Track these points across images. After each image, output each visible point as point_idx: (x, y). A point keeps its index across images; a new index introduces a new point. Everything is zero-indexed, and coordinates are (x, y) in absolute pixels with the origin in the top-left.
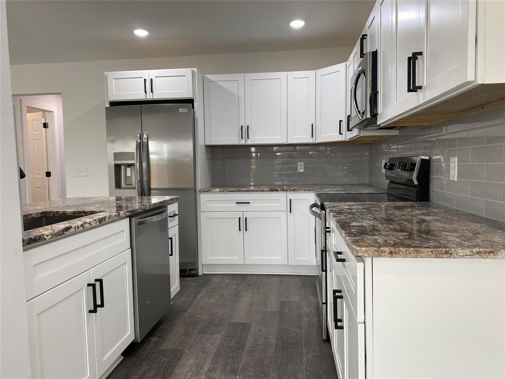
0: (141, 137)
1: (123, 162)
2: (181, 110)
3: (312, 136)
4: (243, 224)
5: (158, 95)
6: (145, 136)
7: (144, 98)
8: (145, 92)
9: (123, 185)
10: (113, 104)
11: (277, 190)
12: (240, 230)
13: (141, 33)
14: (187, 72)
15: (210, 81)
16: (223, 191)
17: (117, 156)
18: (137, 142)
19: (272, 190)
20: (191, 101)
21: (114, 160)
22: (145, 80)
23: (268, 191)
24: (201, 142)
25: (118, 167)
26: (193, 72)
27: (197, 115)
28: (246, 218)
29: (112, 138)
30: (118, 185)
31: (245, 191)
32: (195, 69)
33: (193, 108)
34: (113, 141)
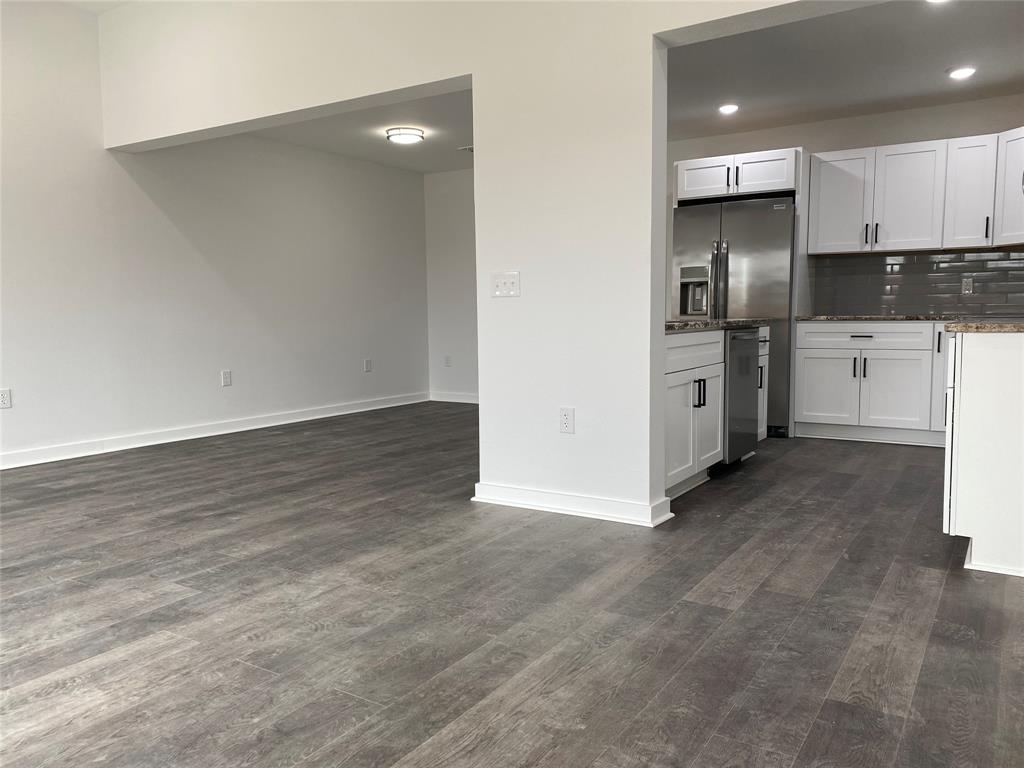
0: (718, 248)
1: (692, 280)
2: (776, 207)
3: (987, 236)
4: (860, 368)
5: (745, 188)
6: (724, 245)
7: (725, 192)
8: (728, 185)
9: (689, 311)
10: (683, 203)
11: (918, 319)
12: (855, 376)
13: (728, 109)
14: (788, 153)
15: (821, 162)
16: (831, 320)
17: (684, 272)
18: (713, 253)
19: (909, 319)
20: (791, 194)
21: (682, 277)
22: (729, 169)
23: (902, 320)
24: (801, 250)
25: (684, 287)
26: (796, 151)
27: (798, 213)
28: (865, 359)
29: (680, 248)
30: (684, 311)
31: (866, 319)
32: (800, 149)
33: (794, 202)
34: (680, 253)
